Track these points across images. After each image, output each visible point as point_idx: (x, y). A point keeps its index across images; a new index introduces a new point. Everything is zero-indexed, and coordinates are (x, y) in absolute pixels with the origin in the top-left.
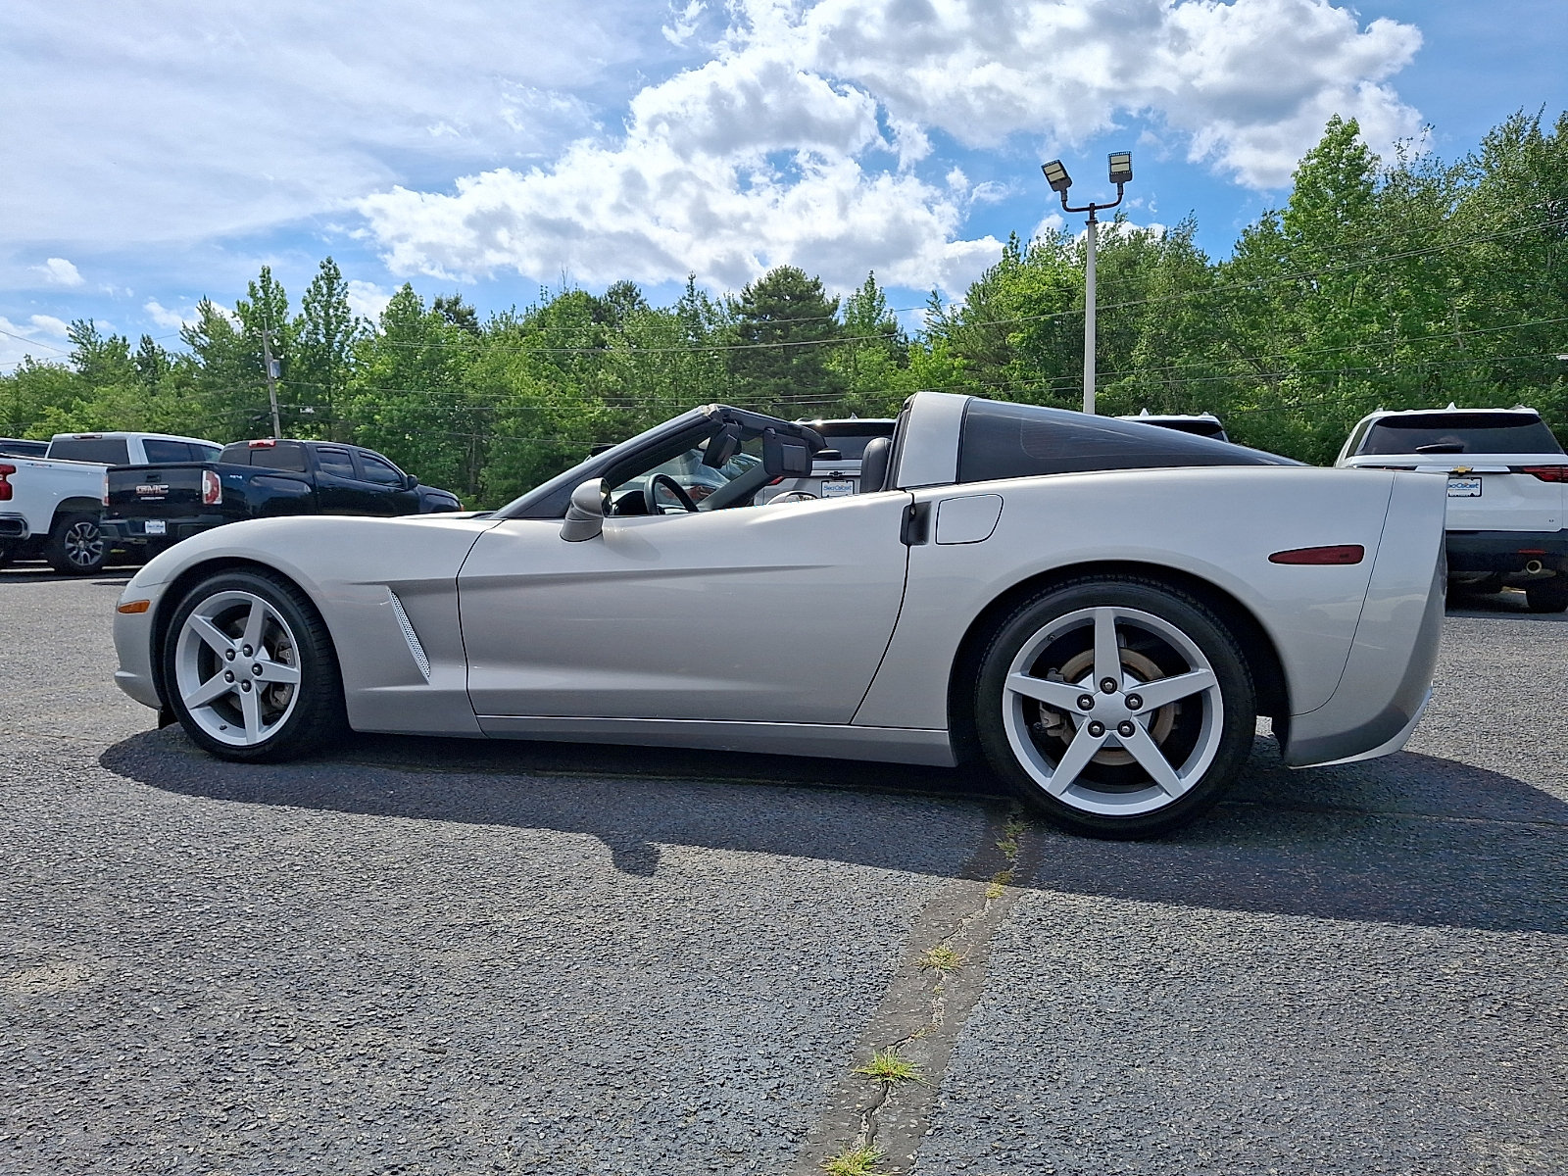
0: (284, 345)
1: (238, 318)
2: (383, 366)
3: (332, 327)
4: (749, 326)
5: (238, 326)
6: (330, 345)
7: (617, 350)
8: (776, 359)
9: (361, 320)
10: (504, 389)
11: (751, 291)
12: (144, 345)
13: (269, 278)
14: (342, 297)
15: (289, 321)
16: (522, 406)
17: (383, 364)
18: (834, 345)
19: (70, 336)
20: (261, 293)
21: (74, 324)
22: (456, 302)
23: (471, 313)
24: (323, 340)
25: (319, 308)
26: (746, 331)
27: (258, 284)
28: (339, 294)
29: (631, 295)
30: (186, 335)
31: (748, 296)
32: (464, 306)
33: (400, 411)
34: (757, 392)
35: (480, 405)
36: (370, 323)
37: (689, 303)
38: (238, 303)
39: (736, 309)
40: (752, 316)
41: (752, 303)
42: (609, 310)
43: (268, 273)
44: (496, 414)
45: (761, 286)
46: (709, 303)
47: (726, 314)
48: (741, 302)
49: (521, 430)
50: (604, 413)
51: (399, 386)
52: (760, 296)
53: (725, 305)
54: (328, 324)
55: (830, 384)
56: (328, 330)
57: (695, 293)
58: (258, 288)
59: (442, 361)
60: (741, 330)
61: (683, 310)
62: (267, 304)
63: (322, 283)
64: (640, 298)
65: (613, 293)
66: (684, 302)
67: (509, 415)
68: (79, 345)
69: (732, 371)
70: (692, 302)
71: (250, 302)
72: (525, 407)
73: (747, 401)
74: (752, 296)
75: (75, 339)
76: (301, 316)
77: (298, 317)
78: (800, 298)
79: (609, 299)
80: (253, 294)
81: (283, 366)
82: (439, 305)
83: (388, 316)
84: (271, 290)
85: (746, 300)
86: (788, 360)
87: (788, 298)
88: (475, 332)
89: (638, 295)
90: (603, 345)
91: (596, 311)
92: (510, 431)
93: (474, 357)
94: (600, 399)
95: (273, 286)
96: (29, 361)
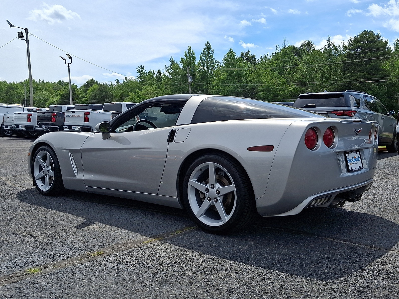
0: (194, 72)
1: (181, 63)
2: (222, 77)
3: (209, 64)
4: (350, 54)
5: (181, 66)
6: (208, 70)
7: (302, 66)
8: (361, 65)
9: (217, 62)
10: (261, 82)
11: (352, 41)
12: (158, 73)
13: (191, 50)
14: (212, 54)
15: (196, 63)
16: (266, 87)
17: (223, 76)
18: (385, 59)
19: (138, 71)
20: (188, 55)
21: (139, 67)
22: (248, 53)
23: (254, 56)
24: (206, 69)
25: (205, 59)
26: (349, 56)
27: (187, 52)
28: (211, 54)
29: (310, 45)
30: (166, 69)
31: (351, 42)
32: (251, 54)
33: (227, 91)
34: (353, 78)
35: (253, 88)
36: (219, 63)
37: (328, 47)
38: (181, 58)
39: (345, 48)
40: (352, 50)
41: (352, 45)
42: (301, 51)
43: (190, 48)
44: (258, 91)
45: (356, 38)
46: (336, 46)
47: (342, 50)
48: (347, 45)
49: (266, 96)
50: (294, 89)
51: (227, 83)
52: (355, 42)
53: (341, 47)
54: (207, 64)
55: (383, 74)
56: (207, 65)
57: (330, 43)
58: (187, 53)
59: (242, 73)
60: (347, 56)
61: (325, 49)
62: (190, 58)
63: (206, 50)
64: (313, 46)
65: (303, 45)
66: (326, 47)
67: (263, 91)
68: (140, 74)
69: (344, 71)
70: (329, 46)
71: (185, 58)
72: (267, 88)
73: (348, 82)
74: (352, 43)
75: (139, 72)
76: (199, 61)
77: (199, 62)
78: (371, 42)
79: (302, 47)
80: (186, 56)
81: (193, 78)
82: (242, 54)
83: (225, 60)
84: (191, 54)
85: (350, 44)
86: (366, 65)
87: (367, 42)
88: (254, 63)
89: (312, 45)
90: (297, 65)
91: (297, 52)
92: (262, 96)
93: (251, 72)
94: (293, 84)
95: (192, 52)
96: (126, 79)
